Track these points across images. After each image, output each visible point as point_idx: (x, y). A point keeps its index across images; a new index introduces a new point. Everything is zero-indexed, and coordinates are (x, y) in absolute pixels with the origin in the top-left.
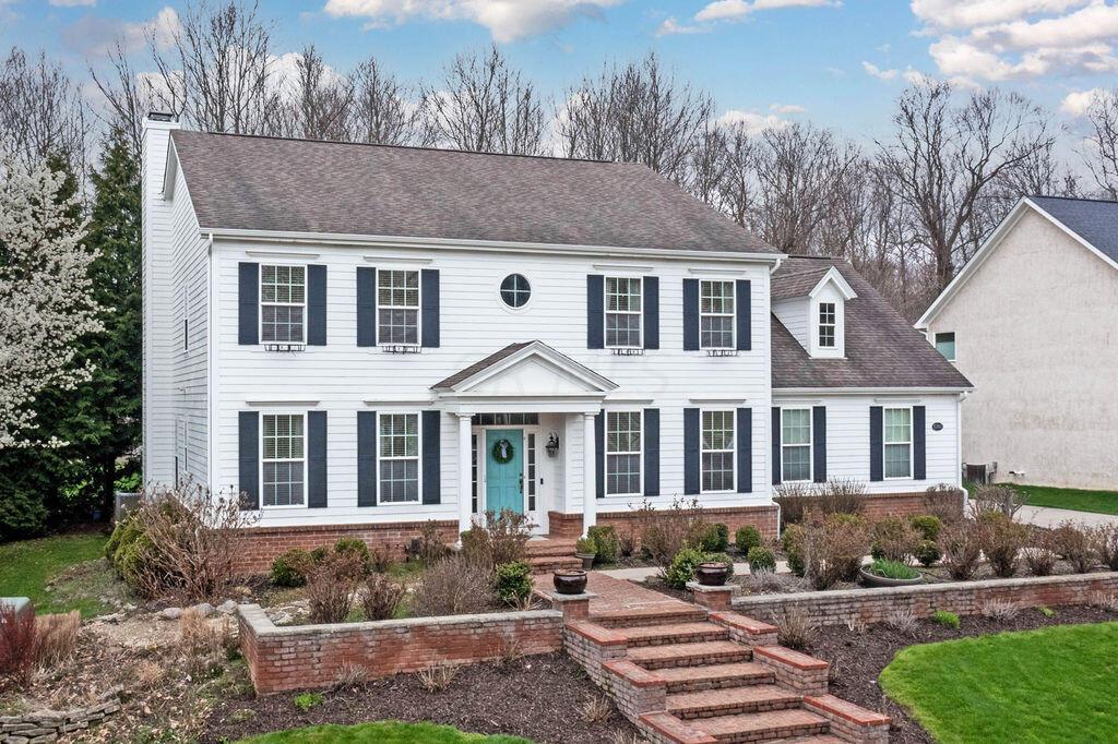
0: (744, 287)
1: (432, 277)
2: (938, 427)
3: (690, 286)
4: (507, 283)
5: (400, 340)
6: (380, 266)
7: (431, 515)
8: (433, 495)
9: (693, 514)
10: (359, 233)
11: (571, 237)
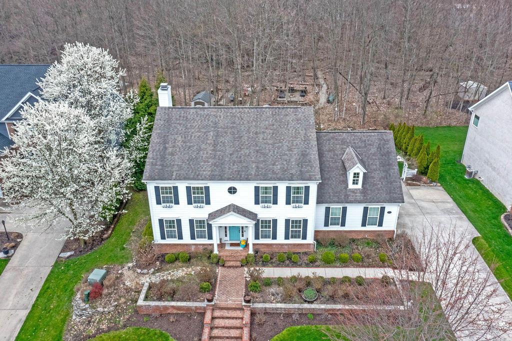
0: (307, 188)
1: (207, 188)
2: (389, 212)
3: (288, 189)
4: (230, 188)
5: (199, 203)
6: (192, 186)
7: (210, 242)
8: (210, 237)
9: (286, 245)
10: (185, 179)
11: (251, 175)
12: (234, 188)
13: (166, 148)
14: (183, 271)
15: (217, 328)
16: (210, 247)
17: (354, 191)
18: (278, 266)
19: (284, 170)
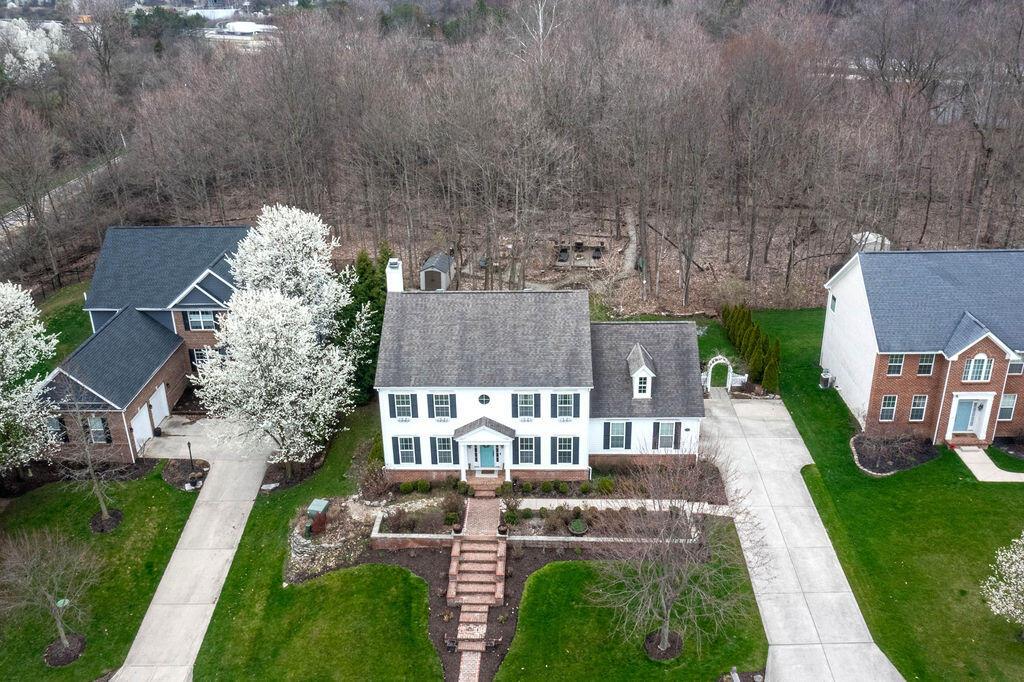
0: (577, 397)
1: (453, 397)
2: (687, 430)
3: (554, 397)
4: (481, 397)
5: (443, 416)
6: (435, 394)
7: (456, 467)
8: (456, 461)
9: (553, 471)
10: (427, 384)
11: (507, 379)
12: (487, 397)
13: (401, 347)
14: (423, 502)
15: (466, 562)
16: (457, 474)
17: (639, 402)
18: (542, 497)
19: (548, 374)
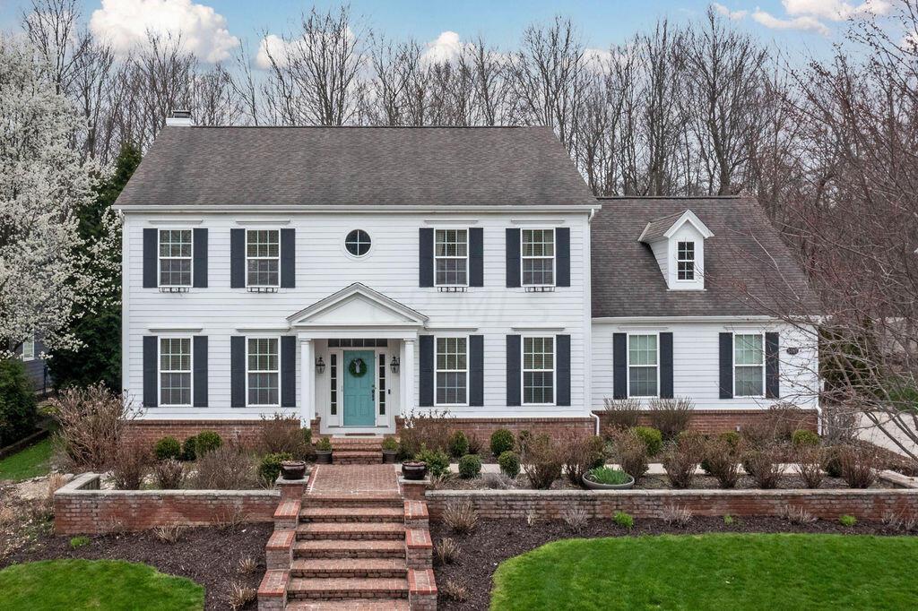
0: (564, 234)
1: (289, 235)
2: (792, 351)
3: (512, 235)
4: (352, 236)
5: (264, 282)
6: (248, 228)
7: (288, 412)
8: (290, 401)
9: (513, 422)
10: (232, 203)
11: (409, 198)
12: (364, 236)
13: (182, 170)
17: (683, 294)
19: (497, 194)
